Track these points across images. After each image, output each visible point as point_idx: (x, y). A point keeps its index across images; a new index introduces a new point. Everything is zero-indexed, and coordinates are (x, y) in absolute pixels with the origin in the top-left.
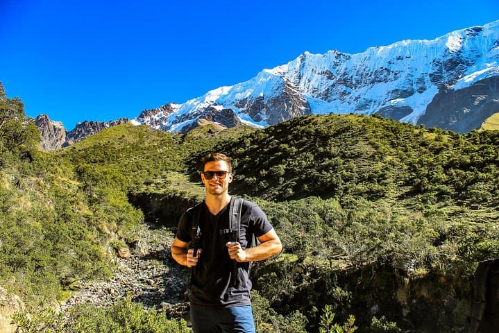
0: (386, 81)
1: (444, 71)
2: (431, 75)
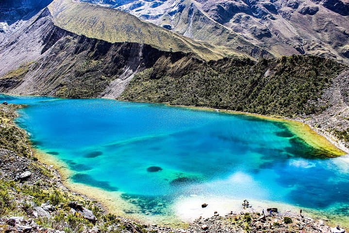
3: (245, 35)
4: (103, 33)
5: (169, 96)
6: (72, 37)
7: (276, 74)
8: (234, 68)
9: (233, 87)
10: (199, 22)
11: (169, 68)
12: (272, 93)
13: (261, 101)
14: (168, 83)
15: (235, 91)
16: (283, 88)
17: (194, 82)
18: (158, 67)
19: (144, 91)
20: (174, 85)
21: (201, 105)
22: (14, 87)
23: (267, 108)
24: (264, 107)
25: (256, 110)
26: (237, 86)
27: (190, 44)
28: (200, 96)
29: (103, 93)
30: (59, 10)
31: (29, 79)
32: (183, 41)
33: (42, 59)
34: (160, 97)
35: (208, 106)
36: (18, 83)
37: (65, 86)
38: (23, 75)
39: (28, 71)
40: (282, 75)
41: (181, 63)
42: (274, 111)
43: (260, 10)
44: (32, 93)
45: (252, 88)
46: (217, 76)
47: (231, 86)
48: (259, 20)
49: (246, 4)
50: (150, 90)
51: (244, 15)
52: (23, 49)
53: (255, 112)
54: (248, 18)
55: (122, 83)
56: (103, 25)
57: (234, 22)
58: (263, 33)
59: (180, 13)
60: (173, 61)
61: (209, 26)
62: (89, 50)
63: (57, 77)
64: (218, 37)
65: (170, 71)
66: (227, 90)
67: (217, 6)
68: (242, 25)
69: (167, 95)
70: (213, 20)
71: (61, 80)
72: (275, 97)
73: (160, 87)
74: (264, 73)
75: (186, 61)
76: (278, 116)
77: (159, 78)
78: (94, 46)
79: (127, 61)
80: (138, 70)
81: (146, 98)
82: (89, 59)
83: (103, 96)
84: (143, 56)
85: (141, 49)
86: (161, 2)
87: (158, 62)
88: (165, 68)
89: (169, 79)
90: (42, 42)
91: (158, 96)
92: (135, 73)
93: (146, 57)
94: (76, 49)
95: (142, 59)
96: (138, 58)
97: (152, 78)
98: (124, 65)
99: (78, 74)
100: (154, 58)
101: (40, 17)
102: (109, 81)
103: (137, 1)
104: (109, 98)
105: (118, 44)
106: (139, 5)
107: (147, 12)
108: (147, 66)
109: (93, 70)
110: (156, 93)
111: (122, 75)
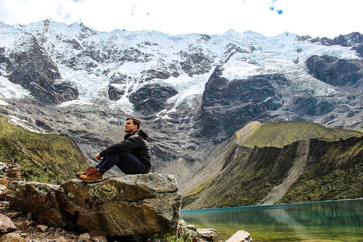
0: (136, 61)
1: (192, 63)
2: (181, 63)
6: (247, 152)
11: (339, 159)
14: (336, 176)
18: (324, 161)
19: (305, 191)
20: (343, 178)
22: (190, 203)
29: (263, 200)
30: (246, 134)
31: (204, 195)
33: (219, 176)
34: (322, 194)
36: (194, 200)
37: (229, 197)
38: (200, 192)
39: (204, 188)
41: (354, 150)
44: (201, 207)
50: (313, 189)
55: (285, 187)
56: (283, 138)
60: (344, 150)
62: (259, 159)
63: (226, 190)
65: (339, 163)
69: (333, 191)
73: (325, 183)
75: (360, 147)
77: (326, 174)
78: (263, 156)
79: (294, 163)
80: (305, 169)
81: (306, 198)
82: (258, 169)
83: (262, 203)
84: (310, 154)
85: (308, 146)
86: (358, 110)
87: (326, 156)
88: (333, 160)
89: (337, 172)
90: (224, 162)
91: (320, 194)
92: (301, 174)
93: (313, 152)
94: (248, 161)
95: (308, 157)
96: (306, 157)
97: (318, 176)
98: (290, 167)
99: (244, 184)
100: (321, 152)
101: (229, 142)
102: (273, 187)
103: (329, 115)
104: (268, 204)
105: (286, 147)
106: (332, 117)
107: (341, 123)
108: (315, 162)
109: (259, 178)
110: (318, 191)
111: (287, 179)
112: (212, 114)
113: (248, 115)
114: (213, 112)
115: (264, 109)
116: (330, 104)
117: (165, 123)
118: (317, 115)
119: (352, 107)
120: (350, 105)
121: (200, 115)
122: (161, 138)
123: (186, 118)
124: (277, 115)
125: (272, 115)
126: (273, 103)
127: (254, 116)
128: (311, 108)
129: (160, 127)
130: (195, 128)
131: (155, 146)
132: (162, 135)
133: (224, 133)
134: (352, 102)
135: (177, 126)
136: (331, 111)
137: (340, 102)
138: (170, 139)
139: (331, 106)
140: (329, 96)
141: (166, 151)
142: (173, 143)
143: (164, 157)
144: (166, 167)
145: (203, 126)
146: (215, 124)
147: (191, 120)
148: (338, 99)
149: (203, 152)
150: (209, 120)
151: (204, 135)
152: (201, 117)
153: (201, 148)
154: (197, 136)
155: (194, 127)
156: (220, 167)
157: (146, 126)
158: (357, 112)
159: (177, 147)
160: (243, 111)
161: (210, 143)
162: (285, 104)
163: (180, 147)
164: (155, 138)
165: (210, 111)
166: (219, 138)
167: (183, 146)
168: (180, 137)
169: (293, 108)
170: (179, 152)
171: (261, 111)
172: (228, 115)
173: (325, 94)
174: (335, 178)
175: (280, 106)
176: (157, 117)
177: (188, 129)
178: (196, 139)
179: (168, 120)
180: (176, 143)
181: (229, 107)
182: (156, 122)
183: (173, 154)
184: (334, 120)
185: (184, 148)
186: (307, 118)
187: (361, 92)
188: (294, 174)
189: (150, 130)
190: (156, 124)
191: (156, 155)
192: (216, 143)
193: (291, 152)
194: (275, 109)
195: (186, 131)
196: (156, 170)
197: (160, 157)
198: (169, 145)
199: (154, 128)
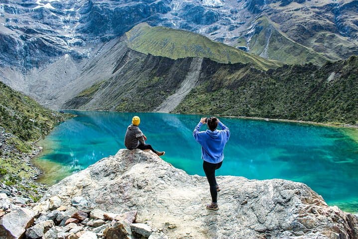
3: (328, 54)
4: (172, 53)
5: (221, 107)
6: (141, 58)
7: (342, 77)
8: (293, 75)
9: (289, 95)
10: (276, 43)
11: (227, 80)
12: (333, 98)
13: (319, 108)
15: (291, 99)
16: (349, 91)
17: (249, 92)
18: (214, 80)
19: (197, 104)
20: (228, 97)
21: (252, 116)
22: (84, 103)
23: (325, 115)
24: (320, 114)
25: (312, 118)
26: (293, 94)
27: (262, 63)
28: (253, 107)
29: (158, 108)
30: (135, 35)
31: (97, 96)
32: (254, 60)
33: (112, 78)
34: (212, 109)
35: (259, 116)
36: (87, 101)
37: (126, 102)
38: (92, 94)
39: (98, 89)
40: (349, 77)
41: (239, 74)
42: (332, 118)
43: (349, 27)
44: (97, 108)
45: (311, 94)
46: (275, 84)
47: (288, 93)
48: (347, 38)
49: (331, 23)
50: (204, 103)
51: (328, 34)
52: (99, 71)
53: (310, 120)
54: (333, 36)
55: (179, 98)
56: (173, 46)
57: (315, 42)
58: (350, 51)
59: (256, 34)
60: (231, 72)
61: (288, 47)
62: (153, 67)
63: (121, 94)
64: (297, 57)
65: (226, 83)
66: (282, 99)
67: (297, 25)
68: (325, 44)
69: (220, 107)
70: (291, 40)
71: (123, 96)
72: (336, 102)
73: (214, 99)
74: (327, 78)
75: (244, 72)
76: (337, 123)
77: (215, 91)
78: (158, 64)
79: (187, 76)
80: (196, 84)
81: (198, 111)
82: (152, 76)
83: (158, 110)
84: (202, 70)
85: (201, 63)
86: (238, 25)
87: (215, 75)
88: (222, 80)
89: (224, 91)
90: (115, 63)
91: (210, 108)
92: (193, 87)
93: (205, 70)
94: (142, 68)
95: (200, 73)
96: (198, 72)
97: (208, 91)
98: (183, 80)
99: (140, 90)
100: (212, 71)
101: (118, 43)
102: (167, 95)
103: (213, 25)
104: (163, 112)
105: (180, 60)
106: (216, 29)
107: (222, 35)
108: (205, 79)
109: (153, 86)
110: (209, 105)
111: (180, 90)
112: (101, 9)
113: (137, 15)
114: (102, 7)
115: (154, 11)
116: (215, 15)
117: (48, 14)
118: (202, 24)
119: (233, 21)
120: (232, 19)
121: (87, 8)
122: (45, 30)
123: (72, 10)
124: (166, 19)
125: (162, 18)
126: (163, 6)
127: (143, 17)
128: (198, 17)
129: (42, 17)
130: (81, 23)
131: (38, 39)
132: (45, 27)
133: (113, 31)
134: (234, 16)
135: (62, 18)
136: (215, 22)
137: (224, 15)
138: (55, 33)
139: (216, 17)
140: (215, 7)
141: (51, 45)
142: (58, 37)
143: (48, 52)
144: (52, 63)
145: (90, 21)
146: (103, 21)
147: (77, 13)
148: (223, 11)
149: (90, 49)
150: (97, 15)
151: (92, 32)
152: (88, 11)
153: (88, 45)
154: (84, 32)
155: (81, 21)
156: (111, 69)
157: (25, 14)
158: (236, 26)
159: (63, 42)
160: (133, 11)
161: (97, 40)
162: (174, 9)
163: (66, 42)
164: (38, 30)
165: (99, 5)
166: (107, 35)
167: (69, 41)
168: (66, 31)
169: (182, 13)
170: (64, 47)
171: (150, 13)
172: (118, 12)
173: (212, 4)
174: (222, 96)
175: (169, 9)
176: (37, 5)
177: (73, 23)
178: (83, 35)
179: (52, 11)
180: (61, 38)
181: (118, 4)
182: (37, 11)
183: (58, 49)
184: (216, 32)
185: (70, 44)
186: (193, 25)
187: (242, 8)
188: (186, 87)
189: (31, 20)
190: (37, 14)
191: (40, 49)
192: (104, 40)
193: (185, 66)
194: (165, 12)
195: (71, 24)
196: (41, 65)
197: (44, 52)
198: (54, 39)
199: (35, 17)
